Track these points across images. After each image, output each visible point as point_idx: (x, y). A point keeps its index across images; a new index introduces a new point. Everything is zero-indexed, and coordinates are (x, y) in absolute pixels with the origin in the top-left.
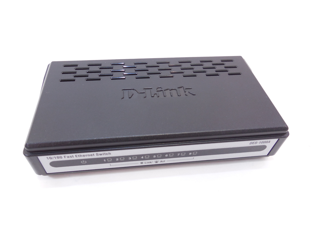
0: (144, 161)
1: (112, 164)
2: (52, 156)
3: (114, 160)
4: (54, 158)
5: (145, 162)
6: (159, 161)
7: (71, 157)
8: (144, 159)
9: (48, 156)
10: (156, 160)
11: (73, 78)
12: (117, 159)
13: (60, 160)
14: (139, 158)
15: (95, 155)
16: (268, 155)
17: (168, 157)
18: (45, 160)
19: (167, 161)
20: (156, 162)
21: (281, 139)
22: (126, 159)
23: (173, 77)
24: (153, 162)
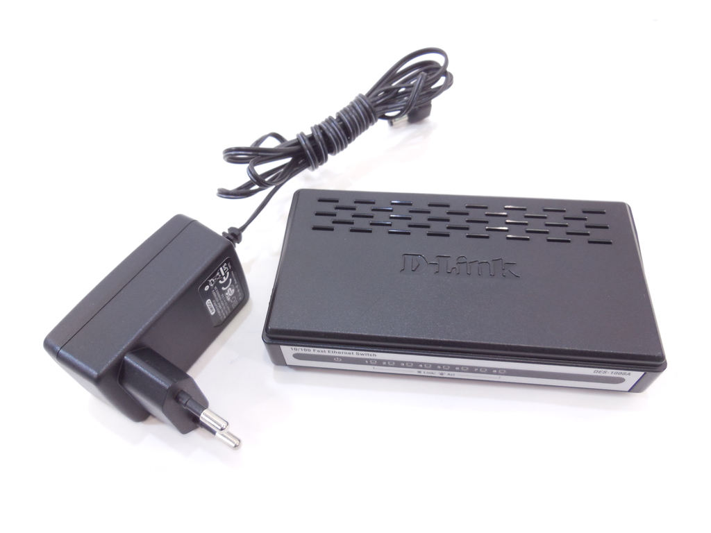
0: (422, 371)
1: (375, 367)
2: (298, 348)
3: (380, 363)
4: (300, 350)
5: (424, 372)
6: (446, 374)
7: (322, 352)
8: (423, 368)
9: (293, 347)
10: (441, 372)
11: (330, 225)
12: (385, 363)
13: (307, 352)
14: (416, 365)
15: (354, 354)
16: (630, 391)
17: (460, 371)
18: (288, 351)
19: (457, 375)
20: (442, 374)
21: (649, 374)
22: (398, 364)
23: (487, 237)
24: (437, 373)
